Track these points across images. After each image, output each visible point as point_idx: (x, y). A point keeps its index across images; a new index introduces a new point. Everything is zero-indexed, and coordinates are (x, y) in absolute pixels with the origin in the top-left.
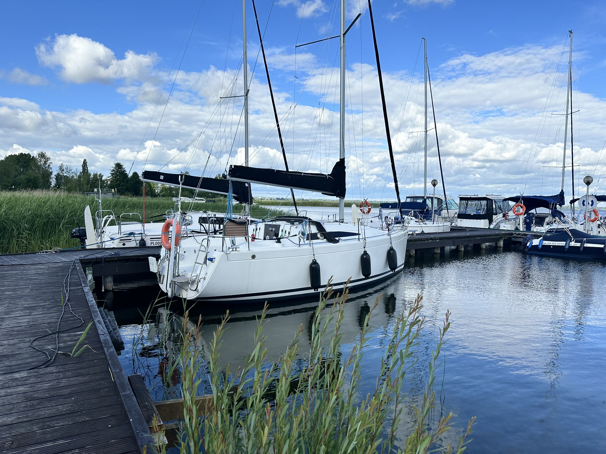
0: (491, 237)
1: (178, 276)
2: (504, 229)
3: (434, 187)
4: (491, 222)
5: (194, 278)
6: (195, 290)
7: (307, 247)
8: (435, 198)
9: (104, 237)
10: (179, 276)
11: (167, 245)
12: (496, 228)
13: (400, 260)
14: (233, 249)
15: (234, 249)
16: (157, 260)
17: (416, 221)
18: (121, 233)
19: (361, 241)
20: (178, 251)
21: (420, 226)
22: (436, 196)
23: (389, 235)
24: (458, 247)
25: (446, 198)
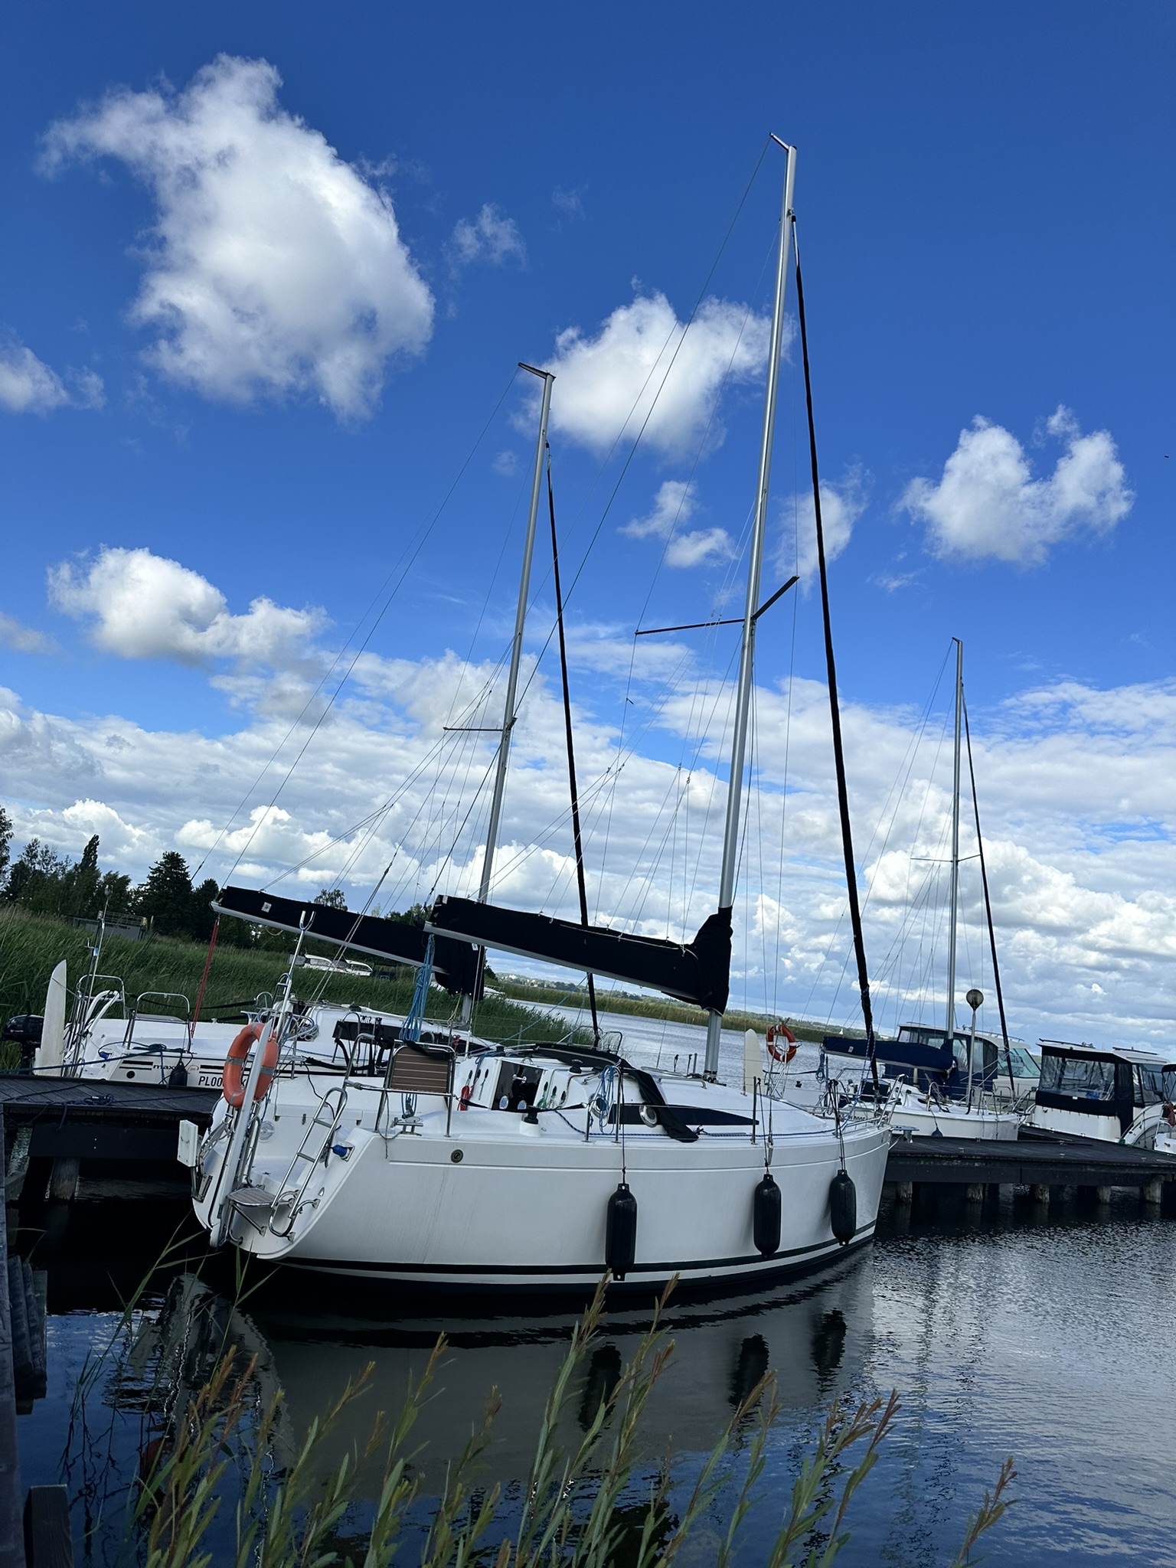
0: (1127, 1171)
1: (245, 1186)
2: (1167, 1150)
3: (974, 1010)
4: (1126, 1124)
5: (286, 1198)
6: (285, 1235)
7: (606, 1144)
8: (976, 1038)
9: (84, 1048)
10: (248, 1185)
11: (234, 1095)
12: (1141, 1146)
13: (865, 1213)
14: (405, 1126)
15: (409, 1129)
16: (201, 1132)
17: (920, 1100)
18: (129, 1042)
19: (760, 1142)
20: (260, 1115)
21: (930, 1114)
22: (978, 1034)
23: (838, 1134)
24: (1033, 1188)
25: (1007, 1045)
